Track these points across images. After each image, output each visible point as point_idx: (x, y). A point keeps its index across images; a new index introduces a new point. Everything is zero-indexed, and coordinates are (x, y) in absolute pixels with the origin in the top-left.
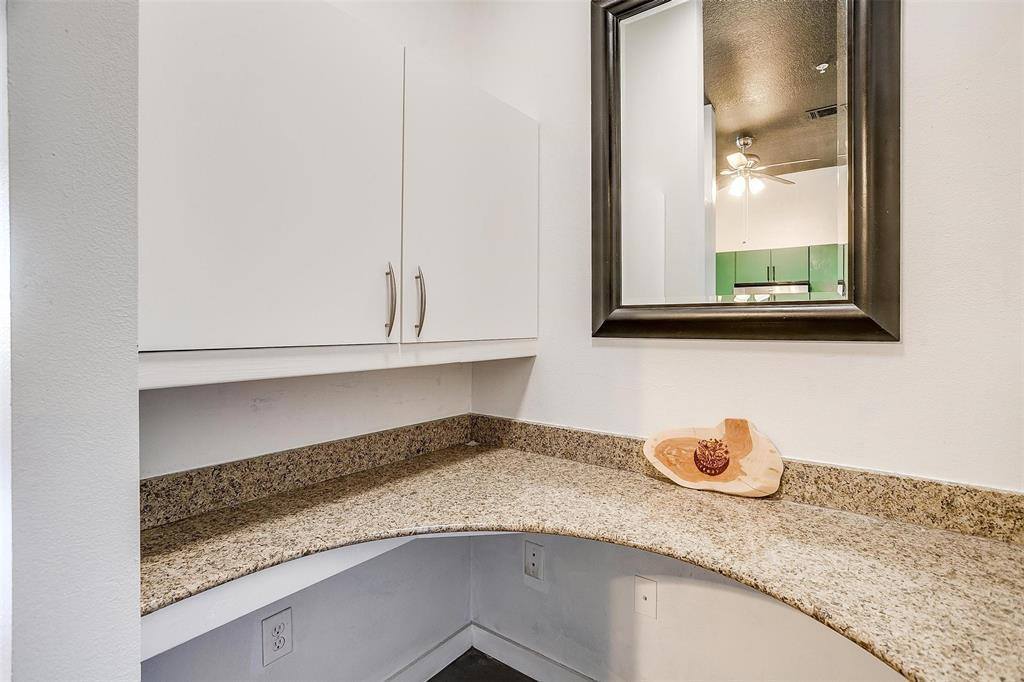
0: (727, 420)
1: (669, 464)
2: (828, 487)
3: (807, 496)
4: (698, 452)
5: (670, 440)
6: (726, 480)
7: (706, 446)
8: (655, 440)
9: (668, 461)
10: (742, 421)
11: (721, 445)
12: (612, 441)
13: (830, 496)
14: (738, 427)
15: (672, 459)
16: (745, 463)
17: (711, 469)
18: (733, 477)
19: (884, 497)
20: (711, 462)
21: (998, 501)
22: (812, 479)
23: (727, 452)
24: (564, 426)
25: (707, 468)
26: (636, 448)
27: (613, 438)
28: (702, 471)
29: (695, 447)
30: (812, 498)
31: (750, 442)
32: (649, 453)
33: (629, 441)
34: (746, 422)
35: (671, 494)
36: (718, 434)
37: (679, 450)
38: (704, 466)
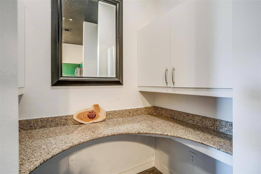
0: (94, 105)
1: (82, 119)
2: (114, 115)
3: (110, 118)
4: (88, 114)
5: (81, 113)
6: (96, 119)
7: (90, 112)
8: (76, 114)
9: (81, 118)
10: (97, 105)
11: (93, 111)
12: (61, 118)
13: (114, 117)
14: (97, 106)
15: (82, 118)
16: (100, 114)
17: (92, 118)
18: (97, 118)
19: (122, 114)
20: (92, 116)
21: (134, 110)
22: (111, 114)
23: (95, 113)
24: (39, 117)
25: (91, 118)
26: (69, 118)
27: (61, 117)
28: (90, 119)
29: (88, 113)
30: (111, 118)
31: (100, 109)
32: (75, 118)
33: (67, 116)
34: (98, 105)
35: (83, 127)
36: (92, 109)
37: (83, 115)
38: (91, 117)
